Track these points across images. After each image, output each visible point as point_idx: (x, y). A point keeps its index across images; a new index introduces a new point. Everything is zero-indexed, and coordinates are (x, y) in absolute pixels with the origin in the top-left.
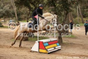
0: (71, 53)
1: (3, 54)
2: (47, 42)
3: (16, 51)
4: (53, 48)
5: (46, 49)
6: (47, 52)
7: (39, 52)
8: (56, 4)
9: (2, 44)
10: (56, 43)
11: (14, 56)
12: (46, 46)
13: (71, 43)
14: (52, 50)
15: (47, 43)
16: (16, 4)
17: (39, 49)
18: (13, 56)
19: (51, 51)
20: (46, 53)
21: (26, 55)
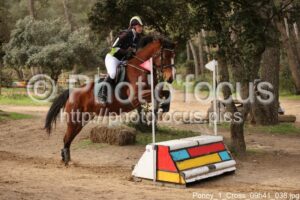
0: (266, 183)
1: (38, 187)
2: (186, 149)
3: (84, 177)
4: (206, 169)
5: (179, 171)
6: (183, 182)
7: (157, 181)
8: (221, 23)
9: (45, 156)
10: (218, 152)
11: (72, 192)
12: (182, 161)
13: (276, 152)
14: (200, 175)
15: (185, 151)
16: (96, 24)
17: (157, 170)
18: (67, 192)
19: (199, 178)
20: (180, 184)
21: (110, 191)
